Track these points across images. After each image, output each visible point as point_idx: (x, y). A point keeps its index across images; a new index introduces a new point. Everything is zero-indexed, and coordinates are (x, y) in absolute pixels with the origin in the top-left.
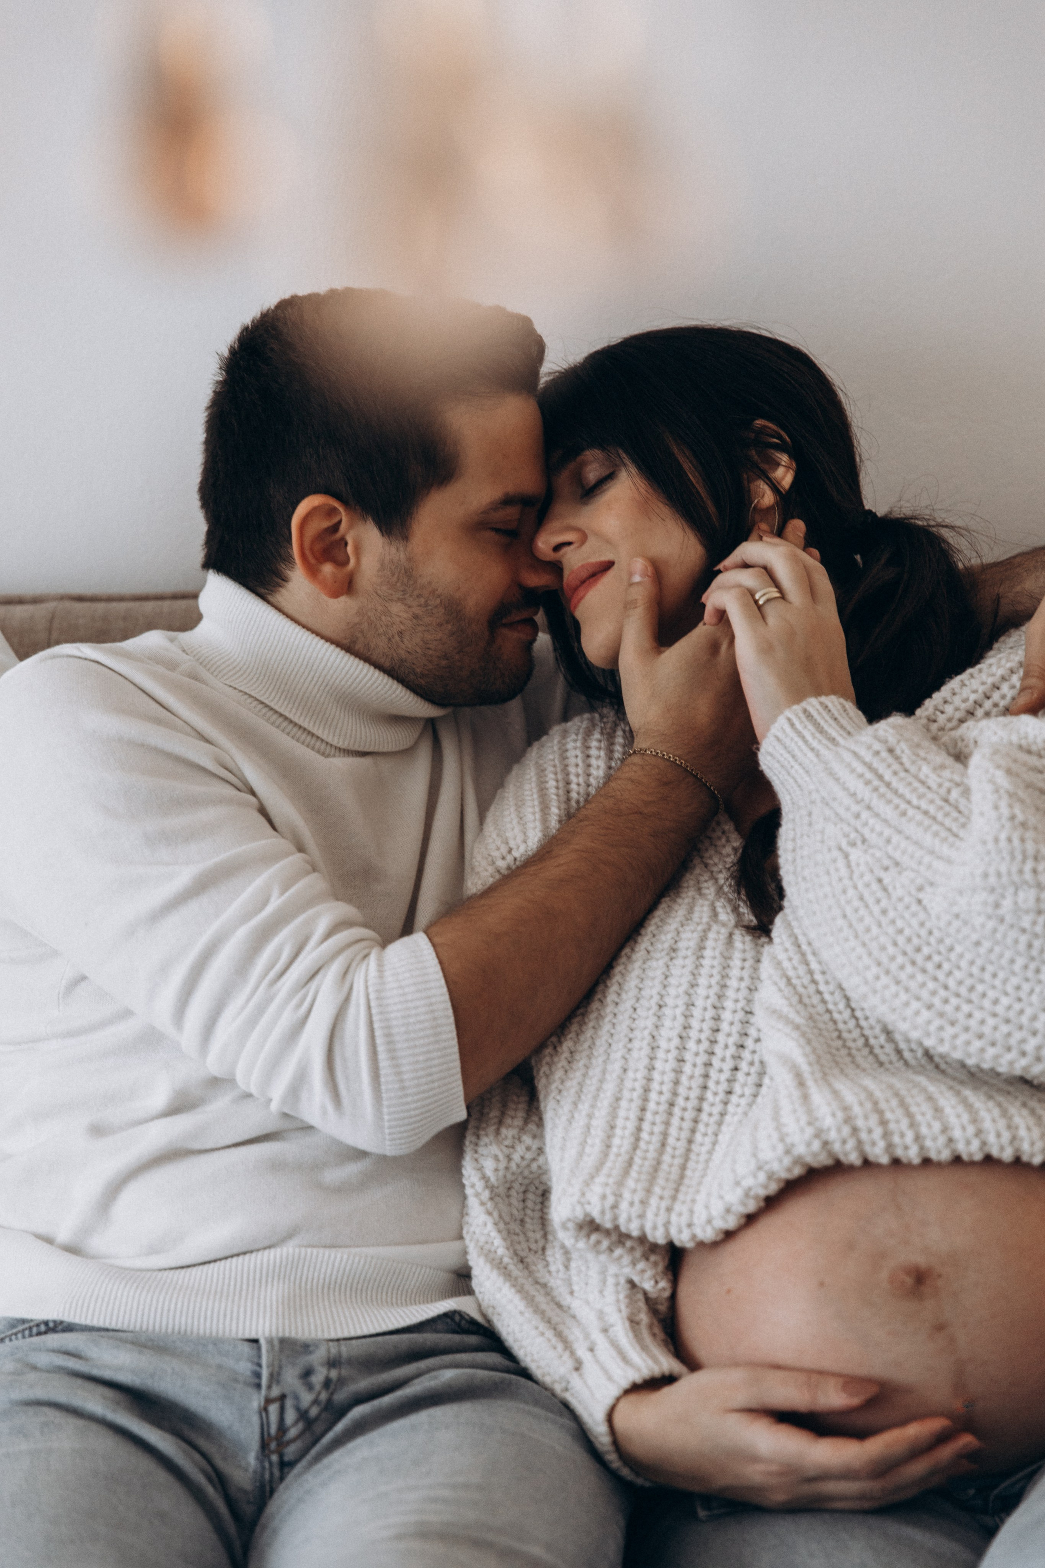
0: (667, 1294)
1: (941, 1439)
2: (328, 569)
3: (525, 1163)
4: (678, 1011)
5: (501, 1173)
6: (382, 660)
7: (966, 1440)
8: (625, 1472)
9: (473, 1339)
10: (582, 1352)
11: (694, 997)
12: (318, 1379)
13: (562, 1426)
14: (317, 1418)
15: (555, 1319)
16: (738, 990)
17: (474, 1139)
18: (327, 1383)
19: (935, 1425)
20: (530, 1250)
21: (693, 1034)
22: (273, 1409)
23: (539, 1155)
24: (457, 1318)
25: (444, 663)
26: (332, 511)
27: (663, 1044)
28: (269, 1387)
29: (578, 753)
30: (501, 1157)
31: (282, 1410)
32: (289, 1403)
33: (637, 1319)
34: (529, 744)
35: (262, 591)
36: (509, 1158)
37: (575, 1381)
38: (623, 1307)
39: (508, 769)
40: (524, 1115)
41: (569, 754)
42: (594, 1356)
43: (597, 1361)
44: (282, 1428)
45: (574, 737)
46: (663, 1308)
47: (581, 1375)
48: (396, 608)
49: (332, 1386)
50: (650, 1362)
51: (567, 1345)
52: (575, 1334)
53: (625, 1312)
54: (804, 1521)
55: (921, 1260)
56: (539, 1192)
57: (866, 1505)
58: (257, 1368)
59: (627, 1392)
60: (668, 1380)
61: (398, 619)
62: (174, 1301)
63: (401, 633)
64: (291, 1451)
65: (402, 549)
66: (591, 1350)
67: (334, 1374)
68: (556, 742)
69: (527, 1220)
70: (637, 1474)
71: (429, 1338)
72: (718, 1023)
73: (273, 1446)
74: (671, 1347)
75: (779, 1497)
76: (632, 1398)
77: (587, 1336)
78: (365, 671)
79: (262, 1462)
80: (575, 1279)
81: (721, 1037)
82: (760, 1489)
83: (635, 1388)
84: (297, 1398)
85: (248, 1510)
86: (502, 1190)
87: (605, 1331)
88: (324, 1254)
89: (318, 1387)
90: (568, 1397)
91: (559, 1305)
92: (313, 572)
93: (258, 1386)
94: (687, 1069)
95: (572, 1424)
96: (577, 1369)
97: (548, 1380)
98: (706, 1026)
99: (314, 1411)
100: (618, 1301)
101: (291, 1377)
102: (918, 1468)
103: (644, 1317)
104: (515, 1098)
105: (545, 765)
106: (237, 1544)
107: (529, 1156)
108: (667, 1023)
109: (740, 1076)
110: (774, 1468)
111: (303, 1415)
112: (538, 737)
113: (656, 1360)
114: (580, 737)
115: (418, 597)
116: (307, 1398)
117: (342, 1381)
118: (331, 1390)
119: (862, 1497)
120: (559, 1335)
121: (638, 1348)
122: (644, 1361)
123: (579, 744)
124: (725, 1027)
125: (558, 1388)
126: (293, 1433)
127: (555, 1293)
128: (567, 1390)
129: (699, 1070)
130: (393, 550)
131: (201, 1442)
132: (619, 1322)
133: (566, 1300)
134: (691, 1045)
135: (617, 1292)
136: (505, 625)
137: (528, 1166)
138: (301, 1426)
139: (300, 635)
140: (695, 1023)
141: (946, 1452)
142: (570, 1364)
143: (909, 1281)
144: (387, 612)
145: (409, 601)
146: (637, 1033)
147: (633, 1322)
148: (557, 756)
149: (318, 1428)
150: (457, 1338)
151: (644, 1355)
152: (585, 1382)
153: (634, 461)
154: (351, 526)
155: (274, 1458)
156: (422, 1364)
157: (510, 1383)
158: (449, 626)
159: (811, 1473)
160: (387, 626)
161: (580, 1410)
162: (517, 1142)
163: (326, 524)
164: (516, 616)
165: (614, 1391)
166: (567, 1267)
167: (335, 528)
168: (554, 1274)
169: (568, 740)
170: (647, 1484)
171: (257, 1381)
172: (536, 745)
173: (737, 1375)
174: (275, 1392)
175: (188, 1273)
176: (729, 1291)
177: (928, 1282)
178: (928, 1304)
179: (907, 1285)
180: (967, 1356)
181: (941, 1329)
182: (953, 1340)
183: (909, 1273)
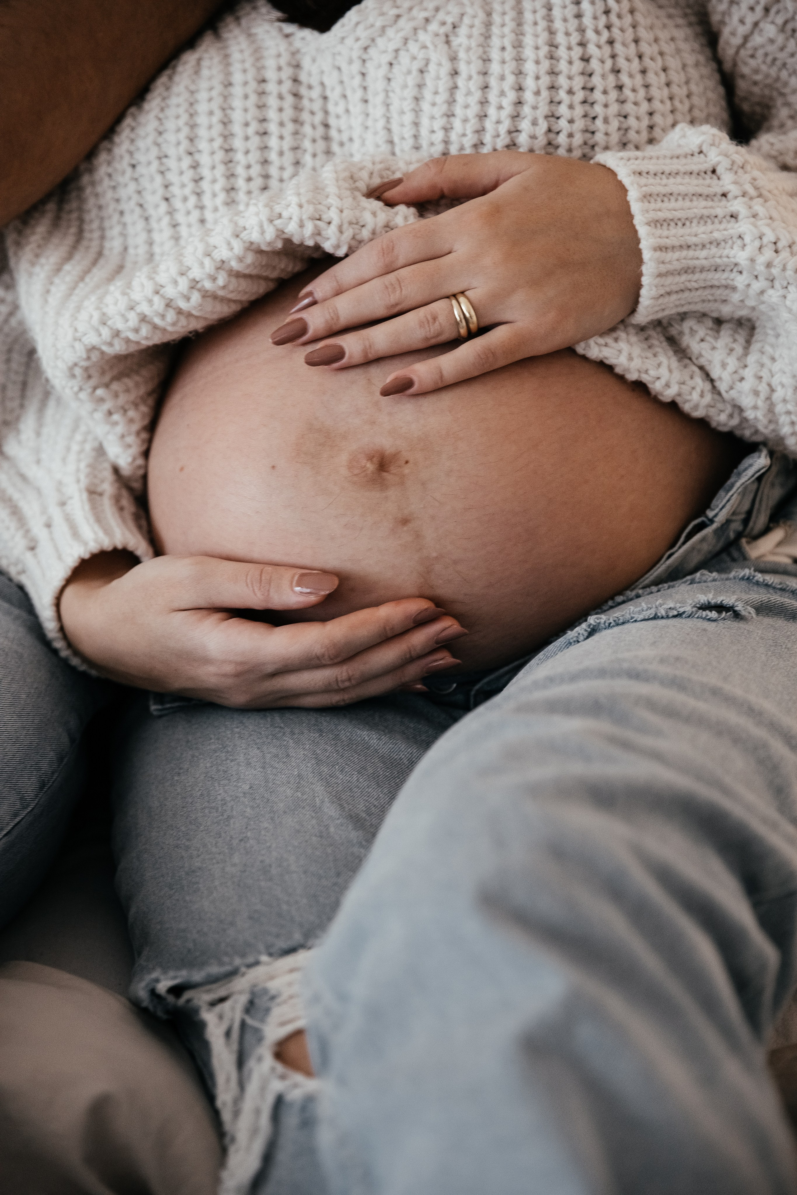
0: (142, 471)
10: (38, 529)
11: (164, 147)
13: (17, 618)
16: (210, 127)
33: (99, 489)
37: (31, 562)
38: (82, 477)
42: (51, 533)
43: (52, 539)
47: (35, 556)
50: (101, 535)
51: (22, 523)
52: (31, 506)
53: (84, 482)
55: (386, 446)
59: (74, 574)
66: (48, 526)
77: (44, 510)
87: (63, 504)
90: (24, 580)
96: (32, 549)
100: (78, 470)
103: (108, 488)
113: (107, 531)
121: (92, 520)
122: (95, 533)
125: (13, 571)
128: (23, 572)
132: (78, 494)
135: (79, 461)
141: (421, 638)
142: (25, 543)
147: (93, 493)
151: (97, 528)
152: (39, 562)
165: (65, 574)
176: (182, 469)
177: (393, 469)
178: (392, 493)
179: (369, 472)
180: (434, 554)
181: (405, 521)
182: (418, 536)
183: (370, 458)
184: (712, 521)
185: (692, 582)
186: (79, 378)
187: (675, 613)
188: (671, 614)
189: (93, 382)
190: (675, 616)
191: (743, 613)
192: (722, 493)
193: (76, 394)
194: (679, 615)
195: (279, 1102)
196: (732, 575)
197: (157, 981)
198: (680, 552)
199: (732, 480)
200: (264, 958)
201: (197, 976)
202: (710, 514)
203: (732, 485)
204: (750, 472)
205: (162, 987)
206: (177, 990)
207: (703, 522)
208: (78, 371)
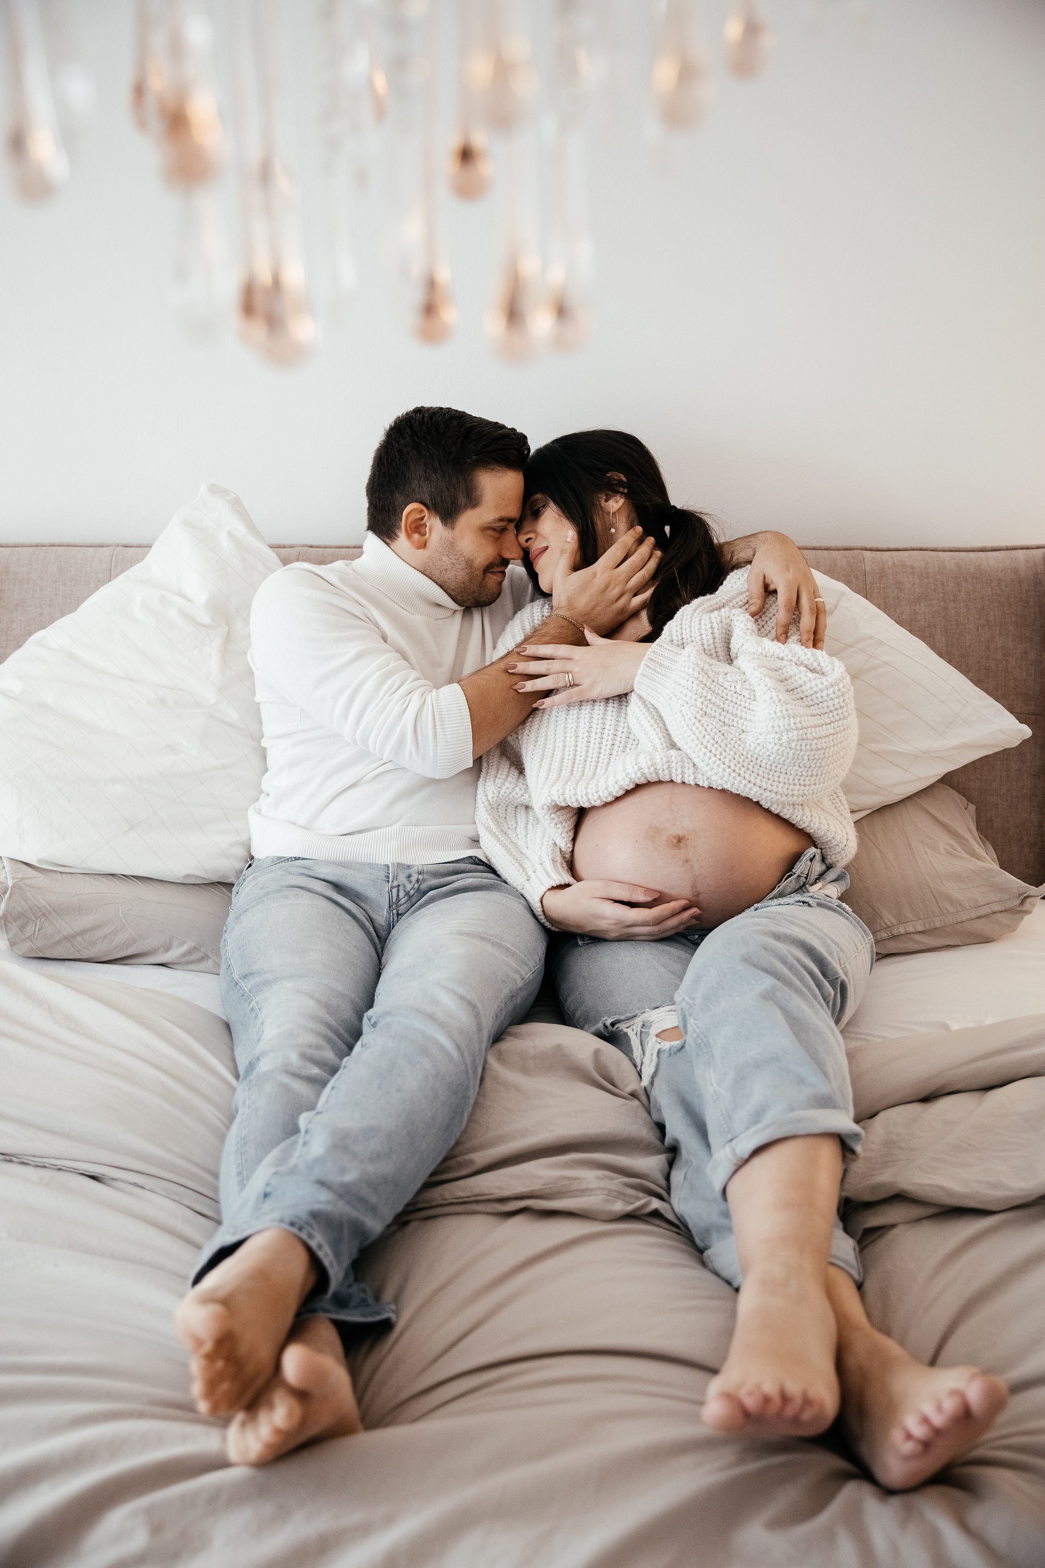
0: (570, 850)
1: (685, 909)
2: (416, 536)
3: (506, 795)
4: (586, 720)
5: (495, 799)
6: (437, 580)
7: (694, 911)
8: (547, 924)
9: (481, 868)
10: (530, 873)
12: (414, 878)
14: (413, 895)
15: (519, 859)
17: (484, 782)
18: (418, 881)
19: (683, 903)
20: (509, 828)
21: (594, 730)
22: (395, 891)
23: (513, 791)
24: (474, 858)
25: (463, 586)
26: (422, 511)
27: (580, 735)
28: (393, 881)
29: (539, 614)
30: (495, 792)
31: (398, 891)
32: (401, 888)
33: (555, 860)
34: (515, 613)
35: (388, 540)
36: (499, 792)
37: (527, 885)
39: (507, 623)
40: (506, 773)
41: (534, 615)
42: (535, 874)
43: (537, 877)
44: (398, 900)
45: (537, 607)
46: (568, 856)
48: (445, 558)
49: (420, 882)
51: (524, 870)
52: (528, 866)
53: (551, 857)
54: (623, 944)
55: (681, 833)
56: (514, 806)
57: (651, 938)
58: (388, 874)
59: (549, 890)
60: (568, 885)
61: (445, 564)
62: (348, 846)
63: (446, 570)
64: (402, 909)
65: (450, 532)
66: (535, 872)
67: (421, 877)
68: (529, 610)
69: (507, 817)
70: (553, 925)
71: (462, 866)
72: (604, 725)
73: (394, 906)
74: (570, 873)
75: (614, 935)
76: (552, 892)
77: (533, 866)
78: (431, 585)
79: (389, 913)
80: (529, 842)
81: (606, 731)
82: (605, 931)
83: (553, 888)
84: (405, 886)
85: (383, 934)
86: (495, 806)
87: (541, 864)
88: (415, 829)
89: (414, 882)
90: (524, 891)
91: (521, 853)
92: (409, 536)
93: (388, 881)
94: (592, 745)
95: (525, 903)
96: (528, 880)
97: (515, 884)
98: (599, 727)
99: (412, 892)
100: (548, 852)
101: (402, 879)
102: (673, 922)
103: (559, 859)
104: (503, 766)
105: (524, 619)
106: (379, 947)
107: (508, 791)
108: (582, 725)
109: (616, 747)
110: (613, 922)
111: (407, 893)
112: (520, 609)
113: (562, 877)
114: (539, 608)
115: (455, 555)
116: (409, 887)
117: (424, 880)
118: (419, 884)
119: (650, 935)
120: (521, 865)
121: (555, 871)
122: (558, 877)
123: (539, 610)
124: (607, 727)
125: (519, 888)
126: (403, 901)
127: (520, 847)
128: (523, 888)
129: (597, 746)
130: (446, 532)
131: (363, 905)
132: (548, 861)
133: (525, 851)
134: (593, 735)
135: (548, 848)
136: (491, 572)
137: (508, 796)
138: (406, 898)
139: (403, 565)
140: (594, 726)
141: (686, 915)
142: (525, 878)
143: (675, 841)
144: (441, 560)
145: (451, 556)
146: (568, 730)
148: (529, 615)
149: (414, 899)
150: (474, 866)
152: (530, 885)
153: (556, 503)
154: (429, 518)
155: (395, 911)
156: (459, 876)
157: (498, 884)
158: (467, 570)
159: (629, 924)
160: (440, 566)
161: (528, 898)
162: (503, 785)
163: (418, 516)
164: (495, 569)
165: (545, 890)
166: (526, 837)
167: (422, 519)
168: (520, 839)
169: (534, 609)
170: (557, 930)
171: (388, 879)
172: (519, 613)
173: (599, 884)
174: (395, 884)
175: (349, 837)
176: (597, 845)
177: (683, 842)
178: (683, 851)
179: (674, 843)
180: (698, 874)
181: (687, 861)
182: (692, 867)
183: (675, 838)
184: (795, 874)
185: (790, 897)
186: (545, 810)
187: (787, 903)
188: (785, 904)
189: (550, 812)
190: (786, 905)
191: (812, 905)
192: (798, 863)
193: (544, 816)
194: (788, 904)
195: (659, 1051)
196: (805, 896)
197: (607, 1020)
198: (783, 885)
199: (802, 858)
200: (647, 1010)
201: (622, 1017)
202: (794, 871)
203: (802, 860)
204: (809, 855)
205: (608, 1023)
206: (613, 1024)
207: (791, 874)
208: (545, 807)
